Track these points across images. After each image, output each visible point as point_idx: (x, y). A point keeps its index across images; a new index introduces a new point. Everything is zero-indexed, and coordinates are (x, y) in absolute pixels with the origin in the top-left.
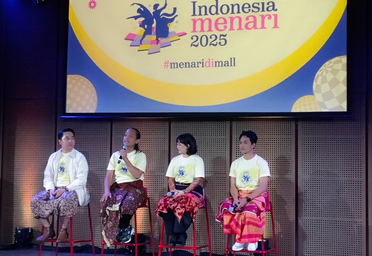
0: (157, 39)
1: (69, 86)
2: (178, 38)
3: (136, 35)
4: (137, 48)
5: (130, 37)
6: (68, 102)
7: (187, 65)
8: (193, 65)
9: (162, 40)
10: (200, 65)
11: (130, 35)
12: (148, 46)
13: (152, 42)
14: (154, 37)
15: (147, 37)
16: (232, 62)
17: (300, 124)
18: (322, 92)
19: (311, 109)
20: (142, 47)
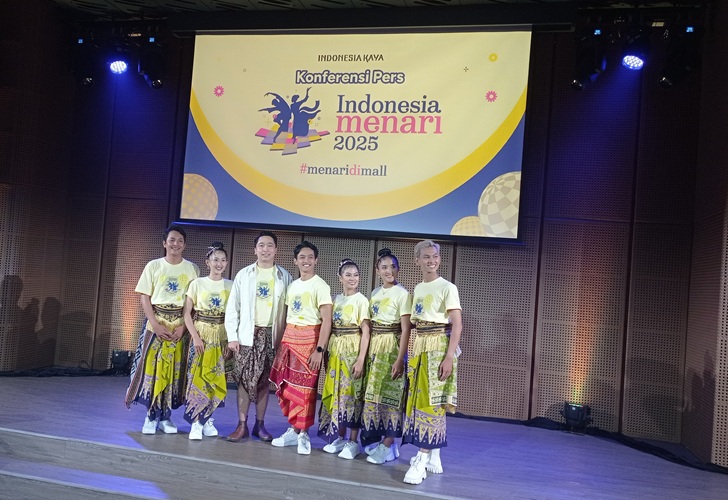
0: (294, 137)
1: (185, 187)
2: (319, 137)
3: (268, 131)
4: (270, 147)
5: (262, 133)
6: (183, 205)
7: (328, 171)
8: (336, 171)
9: (300, 139)
10: (344, 172)
11: (262, 130)
12: (282, 146)
13: (288, 141)
14: (291, 135)
15: (283, 134)
16: (382, 171)
17: (459, 249)
18: (489, 213)
19: (474, 232)
20: (275, 146)
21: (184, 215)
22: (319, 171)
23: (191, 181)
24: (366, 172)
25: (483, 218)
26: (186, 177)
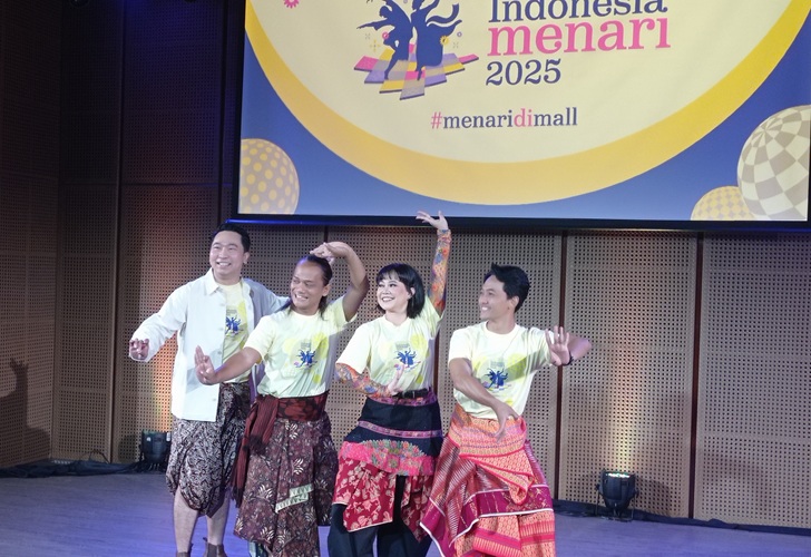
0: (419, 69)
1: (244, 161)
2: (460, 66)
3: (375, 61)
4: (379, 87)
5: (365, 65)
6: (243, 192)
7: (478, 122)
8: (492, 122)
9: (429, 72)
10: (505, 122)
11: (365, 60)
12: (399, 84)
13: (409, 76)
14: (413, 66)
15: (400, 65)
16: (570, 117)
17: (707, 244)
18: (757, 180)
19: (732, 214)
20: (388, 85)
21: (244, 209)
22: (463, 122)
23: (254, 152)
24: (541, 120)
25: (747, 190)
26: (246, 145)
